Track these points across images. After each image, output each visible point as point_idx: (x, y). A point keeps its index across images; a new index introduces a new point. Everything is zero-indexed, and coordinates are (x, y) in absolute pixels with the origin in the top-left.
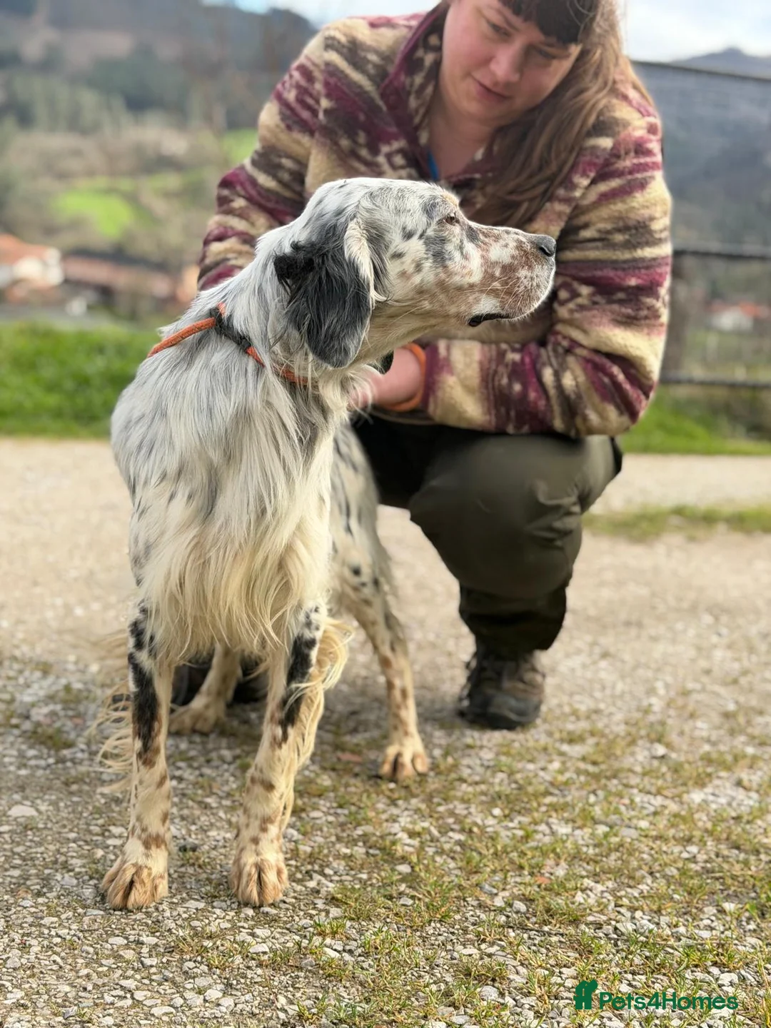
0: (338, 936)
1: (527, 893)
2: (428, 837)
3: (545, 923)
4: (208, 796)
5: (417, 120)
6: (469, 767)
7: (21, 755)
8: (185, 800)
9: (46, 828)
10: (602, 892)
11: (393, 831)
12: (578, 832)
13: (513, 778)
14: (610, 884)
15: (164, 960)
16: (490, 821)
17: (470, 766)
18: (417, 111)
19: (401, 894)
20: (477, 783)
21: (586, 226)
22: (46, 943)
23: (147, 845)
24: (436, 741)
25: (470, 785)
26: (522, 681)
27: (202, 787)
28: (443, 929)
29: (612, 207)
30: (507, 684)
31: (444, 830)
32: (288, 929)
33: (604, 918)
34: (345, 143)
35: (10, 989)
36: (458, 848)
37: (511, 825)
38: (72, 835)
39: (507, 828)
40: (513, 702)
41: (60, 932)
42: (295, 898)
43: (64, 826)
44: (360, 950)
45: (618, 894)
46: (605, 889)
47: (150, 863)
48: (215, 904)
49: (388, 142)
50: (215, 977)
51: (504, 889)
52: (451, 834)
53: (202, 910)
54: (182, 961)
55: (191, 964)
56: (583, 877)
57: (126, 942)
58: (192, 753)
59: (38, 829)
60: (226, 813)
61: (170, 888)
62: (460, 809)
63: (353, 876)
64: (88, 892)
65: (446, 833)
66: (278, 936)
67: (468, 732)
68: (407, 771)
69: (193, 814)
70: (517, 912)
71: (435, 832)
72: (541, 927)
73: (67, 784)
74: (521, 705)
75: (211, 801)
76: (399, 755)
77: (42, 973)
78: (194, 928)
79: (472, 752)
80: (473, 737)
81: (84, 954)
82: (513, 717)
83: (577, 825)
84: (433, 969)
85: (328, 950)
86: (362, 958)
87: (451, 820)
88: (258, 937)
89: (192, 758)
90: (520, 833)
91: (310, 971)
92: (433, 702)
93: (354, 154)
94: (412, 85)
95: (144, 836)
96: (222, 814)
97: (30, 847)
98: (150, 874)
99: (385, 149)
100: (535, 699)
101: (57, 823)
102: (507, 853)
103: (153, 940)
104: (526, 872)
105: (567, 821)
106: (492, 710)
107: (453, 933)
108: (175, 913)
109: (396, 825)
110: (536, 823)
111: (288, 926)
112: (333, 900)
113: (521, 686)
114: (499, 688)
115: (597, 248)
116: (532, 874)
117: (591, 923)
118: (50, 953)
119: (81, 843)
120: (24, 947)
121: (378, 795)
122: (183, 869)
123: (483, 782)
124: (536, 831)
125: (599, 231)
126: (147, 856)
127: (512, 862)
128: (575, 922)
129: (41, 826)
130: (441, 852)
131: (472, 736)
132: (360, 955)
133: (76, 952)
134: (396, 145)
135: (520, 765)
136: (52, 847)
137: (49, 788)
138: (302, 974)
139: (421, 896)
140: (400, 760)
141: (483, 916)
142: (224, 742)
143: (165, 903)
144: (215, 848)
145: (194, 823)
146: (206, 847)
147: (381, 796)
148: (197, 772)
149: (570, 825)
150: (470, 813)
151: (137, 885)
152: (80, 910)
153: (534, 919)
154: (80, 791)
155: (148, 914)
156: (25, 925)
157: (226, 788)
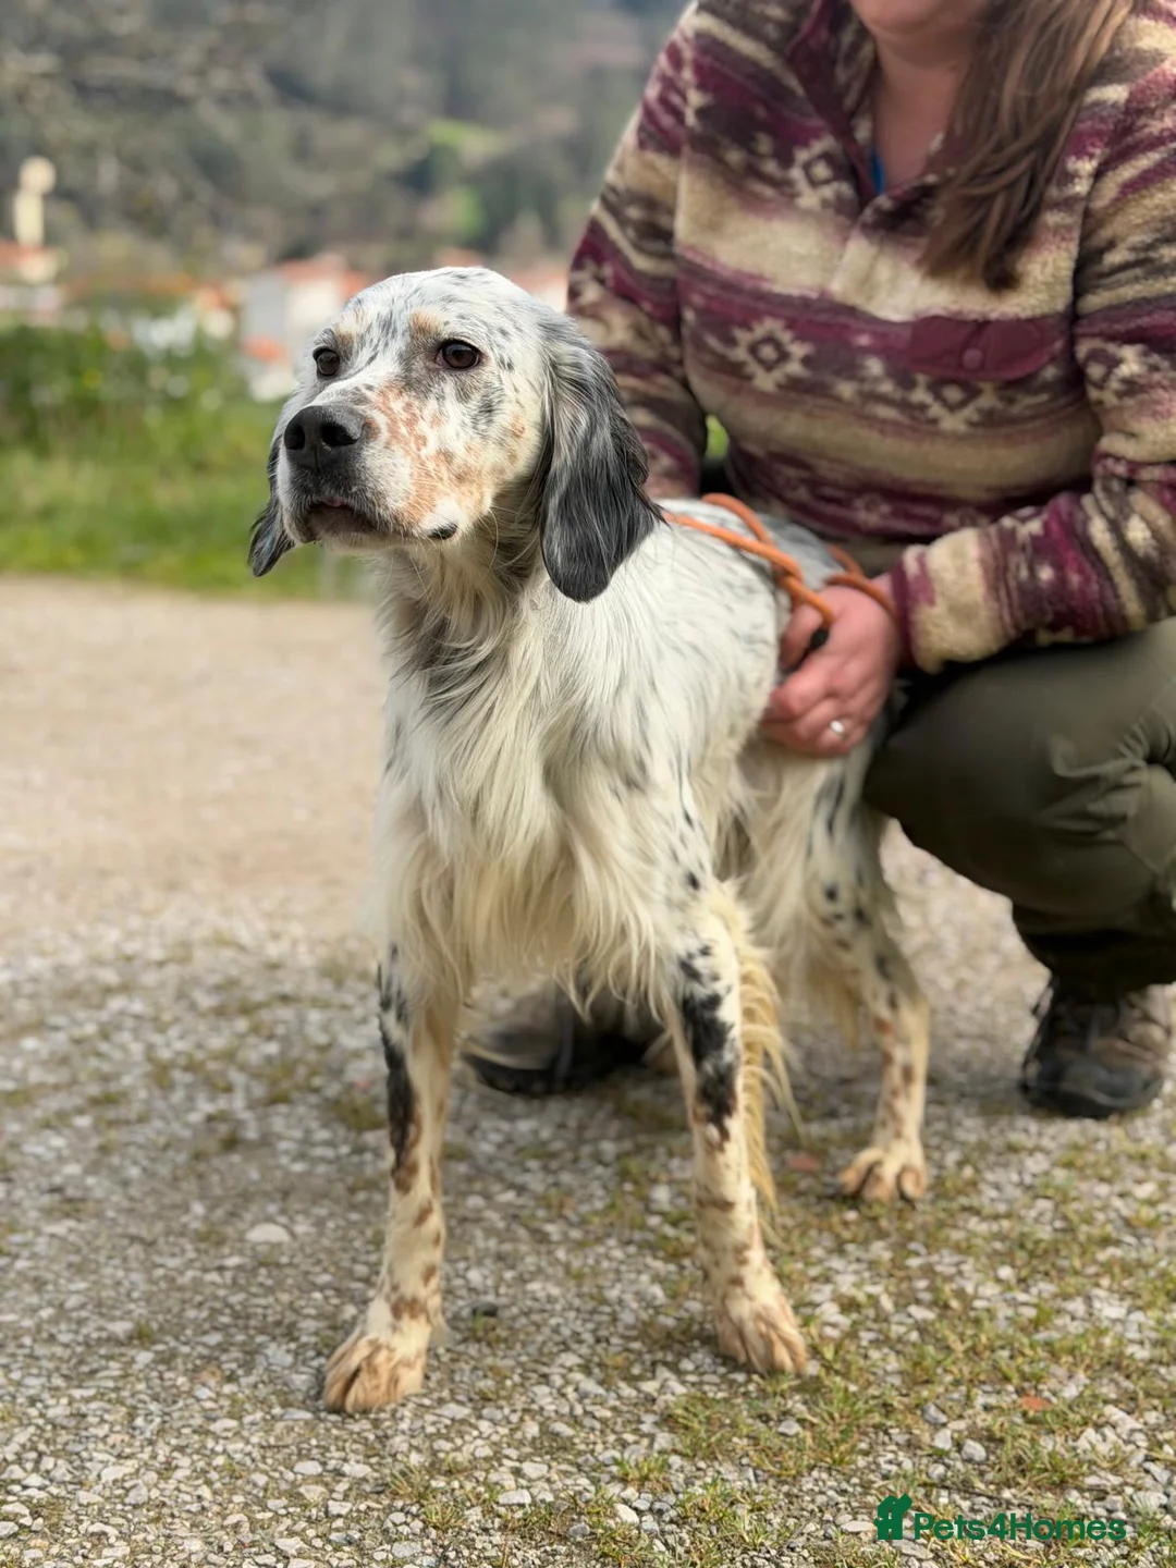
0: (648, 1484)
1: (996, 1428)
2: (871, 1313)
3: (1008, 1484)
4: (551, 1221)
5: (849, 101)
6: (997, 1187)
7: (307, 1141)
8: (515, 1226)
9: (290, 1265)
10: (1133, 1431)
11: (817, 1298)
12: (1138, 1316)
13: (1063, 1208)
14: (1152, 1417)
15: (363, 1507)
16: (991, 1290)
17: (999, 1186)
18: (848, 86)
19: (786, 1414)
20: (996, 1217)
21: (1111, 245)
22: (201, 1464)
23: (397, 1311)
24: (960, 1135)
25: (984, 1219)
26: (1124, 1037)
27: (548, 1207)
28: (832, 1483)
29: (1147, 202)
30: (1096, 1043)
31: (904, 1300)
32: (579, 1467)
33: (1116, 1480)
34: (735, 156)
35: (112, 1540)
36: (914, 1336)
37: (1022, 1297)
38: (326, 1278)
39: (1014, 1304)
40: (1102, 1075)
41: (231, 1447)
42: (614, 1409)
43: (319, 1262)
44: (673, 1513)
45: (1160, 1437)
46: (1139, 1426)
47: (396, 1341)
48: (485, 1412)
49: (805, 144)
50: (427, 1542)
51: (960, 1417)
52: (913, 1309)
53: (463, 1421)
54: (390, 1509)
55: (399, 1517)
56: (1106, 1402)
57: (320, 1469)
58: (557, 1145)
59: (278, 1265)
60: (569, 1251)
61: (427, 1377)
62: (945, 1262)
63: (723, 1376)
64: (301, 1380)
65: (907, 1305)
66: (555, 1477)
67: (1023, 1122)
68: (883, 1190)
69: (516, 1251)
70: (969, 1460)
71: (887, 1303)
72: (999, 1490)
73: (352, 1190)
74: (1118, 1080)
75: (552, 1229)
76: (878, 1163)
77: (173, 1516)
78: (434, 1453)
79: (1013, 1158)
80: (1026, 1131)
81: (248, 1488)
82: (1102, 1099)
83: (1139, 1303)
84: (782, 1554)
85: (622, 1509)
86: (673, 1527)
87: (922, 1284)
88: (523, 1476)
89: (553, 1155)
90: (1030, 1313)
91: (578, 1544)
92: (990, 1062)
93: (753, 171)
94: (837, 48)
95: (394, 1297)
96: (561, 1254)
97: (255, 1295)
98: (389, 1359)
99: (802, 155)
100: (1145, 1070)
101: (310, 1256)
102: (993, 1351)
103: (361, 1470)
104: (1010, 1388)
105: (1125, 1294)
106: (1066, 1086)
107: (843, 1492)
108: (418, 1424)
109: (828, 1289)
110: (1066, 1297)
111: (580, 1460)
112: (668, 1420)
113: (1121, 1045)
114: (1082, 1048)
115: (1137, 279)
116: (1020, 1392)
117: (1091, 1489)
118: (200, 1481)
119: (330, 1293)
120: (168, 1468)
121: (820, 1231)
122: (461, 1348)
123: (1008, 1216)
124: (1059, 1312)
125: (1134, 249)
126: (395, 1329)
127: (996, 1367)
128: (1061, 1486)
129: (284, 1260)
130: (883, 1341)
131: (1028, 1129)
132: (672, 1522)
133: (240, 1482)
134: (819, 146)
135: (1084, 1186)
136: (285, 1298)
137: (325, 1195)
138: (563, 1549)
139: (815, 1420)
140: (877, 1170)
141: (908, 1465)
142: (615, 1126)
143: (411, 1405)
144: (526, 1314)
145: (513, 1267)
146: (515, 1310)
147: (826, 1234)
148: (551, 1179)
149: (1128, 1302)
150: (960, 1273)
151: (363, 1376)
152: (277, 1411)
153: (990, 1476)
154: (367, 1203)
155: (376, 1423)
156: (186, 1431)
157: (584, 1208)
